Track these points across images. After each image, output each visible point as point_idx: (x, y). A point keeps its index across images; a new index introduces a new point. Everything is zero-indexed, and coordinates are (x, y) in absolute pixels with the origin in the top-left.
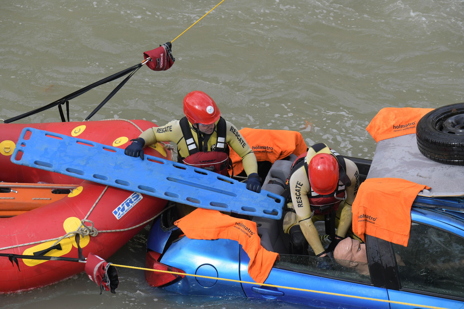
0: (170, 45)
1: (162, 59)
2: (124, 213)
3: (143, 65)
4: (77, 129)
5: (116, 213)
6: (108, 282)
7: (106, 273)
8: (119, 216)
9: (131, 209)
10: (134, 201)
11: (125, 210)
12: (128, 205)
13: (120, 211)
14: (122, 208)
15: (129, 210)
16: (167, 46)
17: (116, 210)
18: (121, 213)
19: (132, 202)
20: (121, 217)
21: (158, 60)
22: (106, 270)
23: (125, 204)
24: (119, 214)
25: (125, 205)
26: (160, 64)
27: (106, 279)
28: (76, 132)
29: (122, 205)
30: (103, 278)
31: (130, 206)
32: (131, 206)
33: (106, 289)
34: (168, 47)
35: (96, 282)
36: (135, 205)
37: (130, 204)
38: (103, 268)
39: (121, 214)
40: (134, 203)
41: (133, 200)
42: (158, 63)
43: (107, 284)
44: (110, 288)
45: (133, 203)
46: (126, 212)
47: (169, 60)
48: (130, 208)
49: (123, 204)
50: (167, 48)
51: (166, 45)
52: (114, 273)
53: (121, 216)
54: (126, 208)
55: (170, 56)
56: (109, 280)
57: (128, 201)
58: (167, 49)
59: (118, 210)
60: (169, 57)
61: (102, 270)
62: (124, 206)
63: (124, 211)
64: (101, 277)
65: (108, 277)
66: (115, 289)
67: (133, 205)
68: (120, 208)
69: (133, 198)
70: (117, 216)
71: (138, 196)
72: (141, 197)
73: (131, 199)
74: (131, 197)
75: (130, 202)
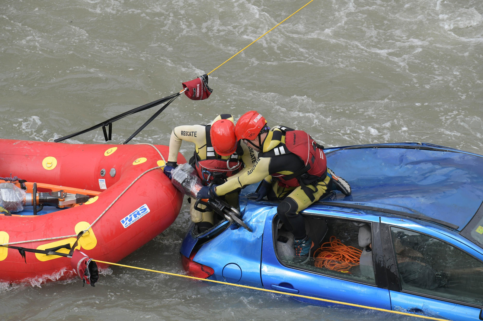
0: (206, 77)
2: (131, 223)
3: (180, 94)
4: (109, 150)
5: (123, 222)
6: (89, 275)
7: (88, 268)
8: (126, 225)
9: (137, 220)
10: (141, 213)
11: (133, 220)
12: (135, 216)
13: (127, 221)
14: (129, 218)
15: (136, 221)
17: (124, 219)
18: (128, 222)
19: (139, 214)
20: (128, 226)
21: (194, 90)
22: (87, 264)
23: (132, 215)
24: (126, 223)
25: (132, 216)
27: (87, 273)
28: (108, 152)
29: (130, 216)
30: (85, 272)
31: (138, 217)
32: (138, 218)
33: (87, 282)
34: (204, 78)
35: (79, 275)
36: (141, 217)
37: (137, 215)
38: (86, 262)
39: (128, 223)
40: (141, 215)
41: (140, 212)
43: (87, 278)
44: (90, 281)
45: (140, 215)
46: (133, 223)
47: (205, 90)
48: (137, 219)
49: (131, 215)
51: (203, 76)
52: (94, 268)
54: (133, 218)
56: (90, 274)
57: (136, 213)
58: (203, 80)
59: (126, 220)
61: (85, 265)
62: (132, 217)
63: (131, 222)
64: (83, 272)
65: (89, 271)
66: (94, 282)
67: (140, 217)
68: (128, 218)
69: (141, 210)
70: (124, 225)
71: (145, 209)
72: (148, 210)
73: (139, 211)
74: (138, 209)
75: (137, 214)
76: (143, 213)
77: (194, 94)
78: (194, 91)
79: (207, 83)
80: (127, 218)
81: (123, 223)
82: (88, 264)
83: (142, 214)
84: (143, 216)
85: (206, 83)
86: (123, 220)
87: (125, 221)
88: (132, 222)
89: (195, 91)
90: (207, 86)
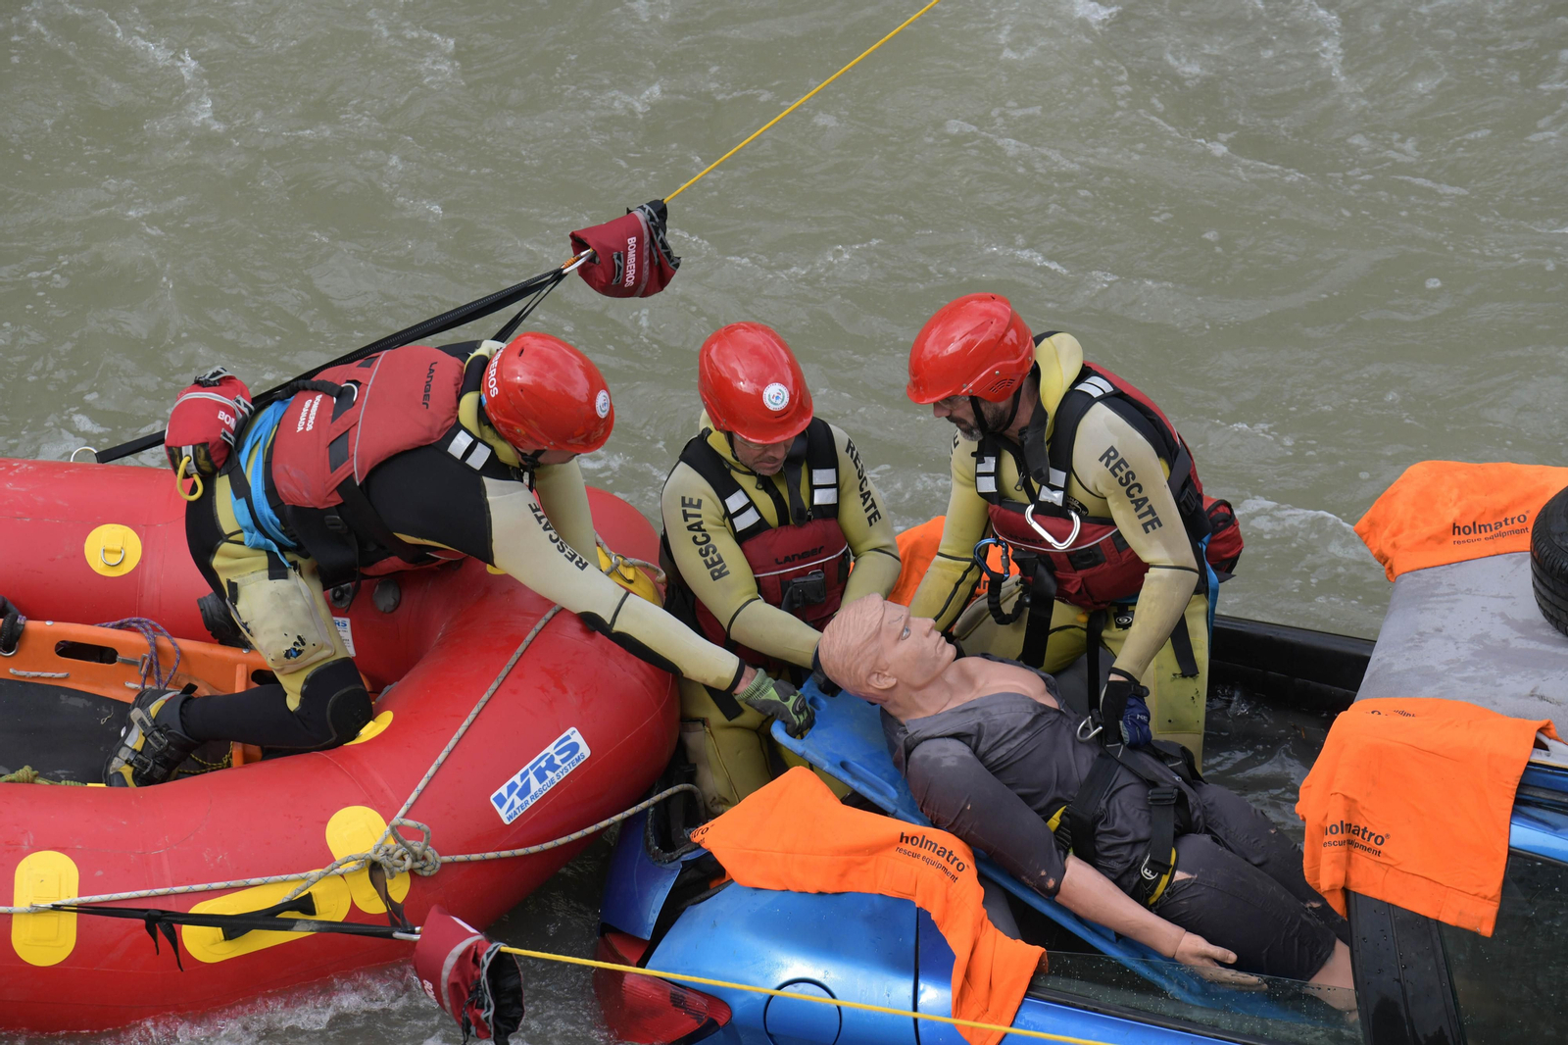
0: (660, 211)
1: (632, 256)
2: (527, 803)
3: (567, 275)
5: (501, 801)
7: (484, 978)
8: (512, 811)
9: (549, 789)
10: (560, 763)
11: (532, 793)
12: (541, 776)
13: (514, 796)
14: (520, 785)
15: (544, 793)
16: (649, 213)
17: (502, 792)
18: (518, 802)
19: (554, 768)
20: (517, 816)
21: (619, 258)
22: (483, 966)
23: (531, 773)
24: (512, 805)
25: (531, 776)
26: (625, 273)
27: (483, 997)
29: (523, 776)
30: (470, 993)
31: (549, 779)
32: (552, 780)
33: (482, 1032)
34: (654, 215)
35: (448, 1004)
36: (562, 777)
37: (548, 773)
39: (517, 805)
40: (560, 769)
41: (557, 760)
42: (619, 268)
43: (484, 1016)
44: (494, 1029)
45: (558, 771)
46: (534, 801)
47: (656, 260)
48: (547, 786)
49: (525, 774)
50: (652, 219)
51: (648, 208)
52: (510, 978)
53: (516, 813)
54: (535, 786)
55: (660, 245)
57: (543, 764)
58: (650, 223)
59: (509, 795)
60: (657, 250)
61: (472, 968)
62: (529, 779)
63: (528, 798)
64: (464, 991)
65: (488, 991)
67: (555, 778)
68: (517, 786)
69: (558, 753)
70: (504, 813)
71: (574, 747)
72: (585, 751)
73: (551, 756)
74: (548, 749)
75: (546, 768)
76: (567, 764)
77: (619, 275)
78: (617, 261)
79: (664, 232)
80: (513, 786)
81: (501, 808)
82: (487, 965)
83: (564, 766)
84: (567, 775)
85: (661, 234)
86: (500, 796)
87: (505, 796)
88: (533, 798)
89: (622, 265)
90: (664, 244)
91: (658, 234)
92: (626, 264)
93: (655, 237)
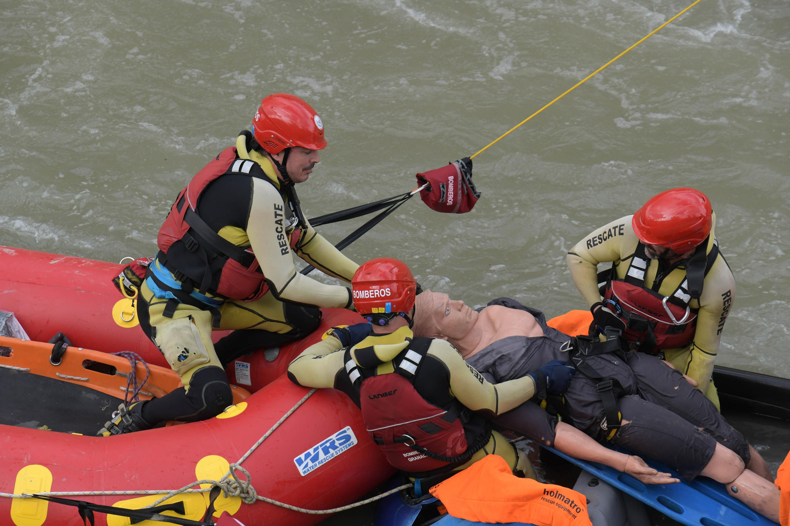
0: (468, 163)
1: (451, 187)
2: (316, 465)
5: (300, 462)
8: (306, 469)
9: (330, 459)
10: (338, 445)
11: (320, 460)
12: (326, 451)
13: (308, 460)
14: (313, 454)
15: (327, 461)
16: (462, 164)
17: (302, 456)
18: (310, 464)
20: (309, 472)
21: (443, 187)
23: (320, 448)
24: (306, 466)
25: (320, 450)
26: (447, 197)
29: (315, 450)
31: (331, 453)
32: (332, 454)
34: (465, 165)
36: (339, 454)
37: (330, 450)
39: (309, 465)
40: (338, 449)
41: (337, 443)
42: (443, 193)
45: (336, 450)
46: (320, 465)
48: (329, 457)
49: (317, 448)
50: (463, 167)
51: (461, 161)
53: (308, 470)
54: (322, 456)
57: (328, 444)
59: (306, 459)
60: (466, 186)
62: (318, 452)
63: (317, 462)
67: (335, 453)
68: (311, 455)
69: (338, 440)
70: (301, 469)
71: (348, 438)
72: (354, 441)
73: (334, 441)
74: (333, 437)
75: (330, 447)
76: (342, 447)
77: (443, 197)
78: (442, 189)
79: (471, 175)
80: (309, 454)
81: (300, 465)
83: (340, 447)
84: (341, 452)
85: (469, 176)
86: (300, 458)
87: (303, 460)
88: (319, 463)
89: (445, 191)
90: (470, 183)
91: (466, 176)
92: (447, 191)
93: (465, 177)
